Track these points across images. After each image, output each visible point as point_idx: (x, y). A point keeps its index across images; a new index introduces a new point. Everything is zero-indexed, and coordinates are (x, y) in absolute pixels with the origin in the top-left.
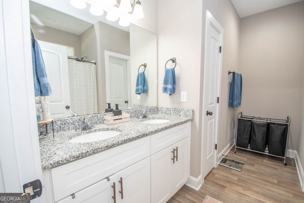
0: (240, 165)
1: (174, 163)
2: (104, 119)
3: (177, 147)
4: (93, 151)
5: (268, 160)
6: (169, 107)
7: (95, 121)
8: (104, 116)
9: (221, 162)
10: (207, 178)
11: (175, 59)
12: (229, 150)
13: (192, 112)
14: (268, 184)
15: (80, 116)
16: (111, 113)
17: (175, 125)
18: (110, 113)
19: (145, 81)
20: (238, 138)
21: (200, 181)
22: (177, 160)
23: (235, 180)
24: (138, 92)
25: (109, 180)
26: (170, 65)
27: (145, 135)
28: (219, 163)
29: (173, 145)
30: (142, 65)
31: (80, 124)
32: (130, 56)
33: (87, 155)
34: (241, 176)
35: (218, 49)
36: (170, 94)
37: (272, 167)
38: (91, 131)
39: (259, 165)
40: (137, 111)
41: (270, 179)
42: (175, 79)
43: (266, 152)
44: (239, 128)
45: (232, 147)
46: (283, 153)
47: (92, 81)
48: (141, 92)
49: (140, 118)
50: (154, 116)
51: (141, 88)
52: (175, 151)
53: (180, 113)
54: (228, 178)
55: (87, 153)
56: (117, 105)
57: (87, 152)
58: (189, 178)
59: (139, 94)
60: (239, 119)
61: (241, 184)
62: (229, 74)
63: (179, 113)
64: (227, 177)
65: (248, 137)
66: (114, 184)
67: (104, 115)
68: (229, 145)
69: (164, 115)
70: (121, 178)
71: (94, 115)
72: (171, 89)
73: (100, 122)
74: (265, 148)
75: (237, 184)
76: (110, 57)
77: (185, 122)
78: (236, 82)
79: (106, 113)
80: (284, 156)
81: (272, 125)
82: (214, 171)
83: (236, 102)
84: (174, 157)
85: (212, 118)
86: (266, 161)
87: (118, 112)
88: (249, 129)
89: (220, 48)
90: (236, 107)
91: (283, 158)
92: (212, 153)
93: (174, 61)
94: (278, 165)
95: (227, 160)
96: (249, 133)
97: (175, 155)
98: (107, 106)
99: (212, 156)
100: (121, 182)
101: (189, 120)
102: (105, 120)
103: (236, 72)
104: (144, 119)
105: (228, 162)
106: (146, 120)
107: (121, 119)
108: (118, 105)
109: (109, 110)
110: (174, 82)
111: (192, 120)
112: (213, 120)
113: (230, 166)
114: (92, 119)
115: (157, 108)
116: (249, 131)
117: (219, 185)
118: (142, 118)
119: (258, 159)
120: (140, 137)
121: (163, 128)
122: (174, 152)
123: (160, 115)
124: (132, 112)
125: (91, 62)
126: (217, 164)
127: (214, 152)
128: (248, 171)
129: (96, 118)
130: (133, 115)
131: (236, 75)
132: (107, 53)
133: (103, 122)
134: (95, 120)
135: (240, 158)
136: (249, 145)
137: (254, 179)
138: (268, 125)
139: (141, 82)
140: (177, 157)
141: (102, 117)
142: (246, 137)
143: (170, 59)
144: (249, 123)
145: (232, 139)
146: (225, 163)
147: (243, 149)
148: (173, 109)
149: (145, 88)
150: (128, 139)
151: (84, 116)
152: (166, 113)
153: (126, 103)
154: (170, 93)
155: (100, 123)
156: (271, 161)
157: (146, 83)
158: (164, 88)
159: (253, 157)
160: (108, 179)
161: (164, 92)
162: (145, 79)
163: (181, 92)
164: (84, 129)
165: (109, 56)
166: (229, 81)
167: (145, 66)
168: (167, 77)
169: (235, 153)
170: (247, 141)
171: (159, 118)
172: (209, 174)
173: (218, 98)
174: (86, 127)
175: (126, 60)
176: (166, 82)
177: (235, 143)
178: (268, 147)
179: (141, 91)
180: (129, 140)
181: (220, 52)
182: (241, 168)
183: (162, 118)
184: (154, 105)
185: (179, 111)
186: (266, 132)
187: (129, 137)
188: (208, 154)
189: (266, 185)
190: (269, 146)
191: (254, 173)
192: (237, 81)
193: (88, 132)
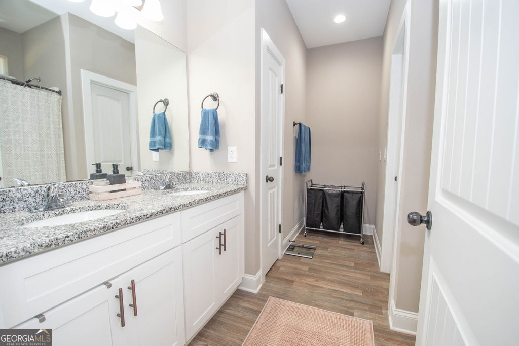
0: (312, 251)
1: (220, 254)
2: (90, 190)
3: (225, 230)
4: (78, 235)
5: (344, 241)
6: (210, 172)
7: (71, 195)
8: (90, 187)
9: (287, 250)
10: (269, 274)
11: (218, 96)
12: (298, 233)
13: (245, 177)
14: (344, 269)
15: (37, 185)
16: (103, 180)
17: (220, 196)
18: (100, 180)
19: (167, 128)
20: (308, 216)
21: (260, 278)
22: (225, 250)
23: (305, 271)
24: (154, 148)
25: (109, 286)
26: (210, 105)
27: (173, 209)
28: (286, 252)
29: (218, 227)
30: (161, 101)
31: (38, 200)
32: (136, 85)
33: (66, 242)
34: (312, 264)
35: (279, 88)
36: (211, 150)
37: (348, 248)
38: (63, 211)
39: (333, 248)
40: (154, 178)
41: (347, 263)
42: (218, 126)
43: (341, 231)
44: (309, 201)
45: (301, 229)
46: (359, 230)
47: (52, 126)
48: (160, 147)
49: (161, 189)
50: (186, 186)
51: (160, 140)
52: (222, 236)
53: (228, 179)
54: (297, 269)
55: (67, 239)
56: (115, 167)
57: (66, 237)
58: (243, 278)
59: (157, 150)
60: (308, 189)
61: (312, 274)
62: (294, 125)
63: (225, 181)
64: (295, 268)
65: (320, 212)
66: (121, 291)
67: (88, 184)
68: (297, 227)
69: (201, 184)
70: (133, 282)
71: (67, 183)
72: (212, 141)
73: (80, 197)
74: (340, 226)
75: (308, 275)
76: (93, 82)
77: (235, 192)
78: (303, 137)
79: (92, 181)
80: (360, 233)
81: (346, 194)
82: (279, 264)
83: (304, 165)
84: (220, 245)
85: (273, 187)
86: (341, 242)
87: (117, 178)
88: (321, 201)
89: (282, 86)
90: (305, 172)
91: (360, 236)
92: (275, 238)
93: (215, 98)
94: (355, 245)
95: (295, 246)
96: (321, 207)
97: (222, 243)
98: (94, 168)
99: (275, 243)
100: (132, 288)
101: (242, 189)
102: (91, 192)
103: (303, 123)
104: (168, 190)
105: (296, 249)
106: (171, 193)
107: (125, 190)
108: (117, 167)
109: (99, 174)
110: (217, 132)
111: (245, 189)
112: (275, 190)
113: (299, 254)
114: (64, 190)
115: (191, 174)
116: (321, 205)
117: (286, 280)
118: (164, 189)
119: (332, 241)
120: (164, 212)
121: (202, 199)
122: (220, 238)
123: (195, 184)
124: (144, 179)
125: (50, 90)
126: (282, 254)
127: (277, 237)
128: (320, 256)
129: (71, 189)
130: (147, 184)
131: (303, 128)
132: (86, 76)
133: (87, 196)
134: (71, 193)
135: (311, 242)
136: (322, 224)
137: (328, 266)
138: (342, 195)
139: (159, 130)
140: (224, 245)
141: (85, 188)
142: (317, 212)
143: (208, 95)
144: (321, 193)
145: (301, 218)
146: (292, 251)
147: (315, 229)
148: (217, 174)
149: (167, 140)
150: (142, 215)
151: (46, 186)
152: (205, 181)
153: (130, 171)
154: (210, 148)
155: (82, 198)
156: (347, 241)
157: (169, 132)
158: (201, 141)
159: (327, 239)
160: (108, 284)
161: (200, 146)
162: (167, 126)
163: (229, 147)
164: (48, 208)
165: (91, 80)
166: (294, 136)
167: (166, 103)
168: (205, 123)
169: (305, 236)
170: (319, 219)
171: (194, 189)
172: (271, 269)
173: (281, 158)
174: (53, 205)
175: (127, 93)
176: (203, 131)
177: (304, 224)
178: (343, 225)
179: (159, 145)
180: (145, 217)
181: (282, 93)
182: (312, 254)
183: (200, 189)
184: (185, 168)
185: (226, 177)
186: (339, 205)
187: (144, 212)
188: (269, 240)
189: (341, 270)
190: (344, 222)
191: (328, 258)
192: (305, 137)
193: (57, 213)
